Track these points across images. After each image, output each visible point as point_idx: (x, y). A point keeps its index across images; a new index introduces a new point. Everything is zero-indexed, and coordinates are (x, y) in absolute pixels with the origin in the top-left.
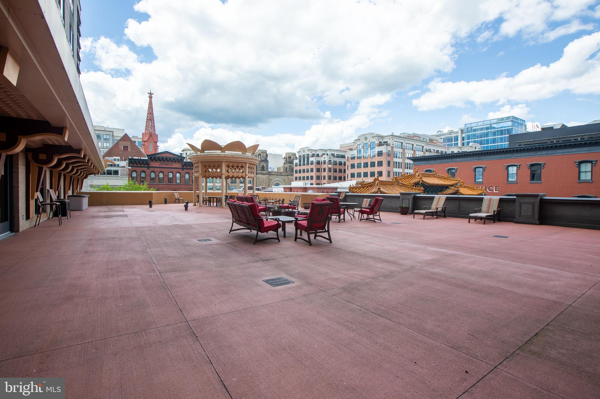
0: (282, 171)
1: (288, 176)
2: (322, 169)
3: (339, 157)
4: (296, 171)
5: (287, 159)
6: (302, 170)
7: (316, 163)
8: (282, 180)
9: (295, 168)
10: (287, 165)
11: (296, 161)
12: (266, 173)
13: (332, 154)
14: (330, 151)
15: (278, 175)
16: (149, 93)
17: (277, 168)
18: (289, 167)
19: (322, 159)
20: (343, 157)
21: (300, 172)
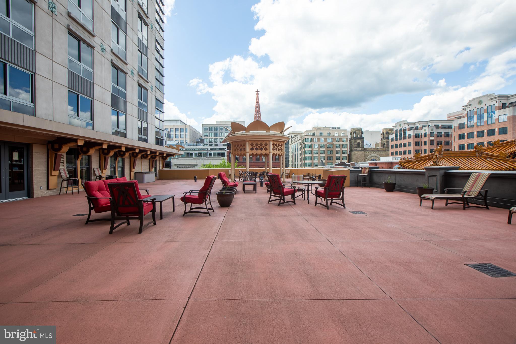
0: (380, 146)
1: (385, 151)
2: (422, 142)
3: (445, 128)
4: (392, 146)
5: (385, 135)
6: (398, 145)
7: (415, 137)
8: (379, 156)
9: (391, 143)
10: (384, 141)
11: (392, 136)
12: (361, 149)
13: (435, 126)
14: (432, 122)
15: (375, 151)
16: (256, 91)
17: (375, 144)
18: (387, 143)
19: (422, 132)
20: (450, 127)
21: (396, 147)
